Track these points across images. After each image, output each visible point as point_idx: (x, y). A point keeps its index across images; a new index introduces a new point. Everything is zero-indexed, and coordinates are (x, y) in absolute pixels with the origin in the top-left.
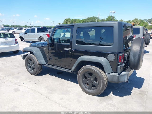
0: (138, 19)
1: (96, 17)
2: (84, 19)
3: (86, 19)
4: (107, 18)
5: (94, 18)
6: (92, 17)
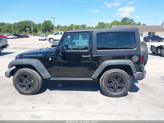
0: (73, 25)
1: (31, 21)
2: (16, 23)
3: (18, 23)
4: (43, 23)
5: (29, 22)
6: (26, 21)
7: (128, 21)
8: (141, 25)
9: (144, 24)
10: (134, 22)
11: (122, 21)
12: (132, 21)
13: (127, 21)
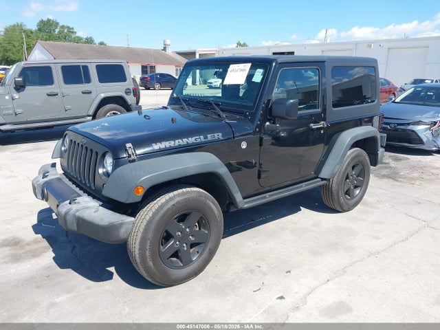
7: (57, 31)
8: (95, 44)
9: (102, 44)
10: (77, 35)
11: (39, 30)
12: (71, 31)
13: (54, 30)
